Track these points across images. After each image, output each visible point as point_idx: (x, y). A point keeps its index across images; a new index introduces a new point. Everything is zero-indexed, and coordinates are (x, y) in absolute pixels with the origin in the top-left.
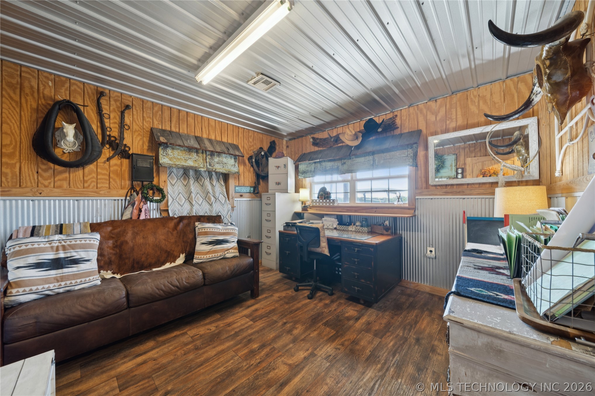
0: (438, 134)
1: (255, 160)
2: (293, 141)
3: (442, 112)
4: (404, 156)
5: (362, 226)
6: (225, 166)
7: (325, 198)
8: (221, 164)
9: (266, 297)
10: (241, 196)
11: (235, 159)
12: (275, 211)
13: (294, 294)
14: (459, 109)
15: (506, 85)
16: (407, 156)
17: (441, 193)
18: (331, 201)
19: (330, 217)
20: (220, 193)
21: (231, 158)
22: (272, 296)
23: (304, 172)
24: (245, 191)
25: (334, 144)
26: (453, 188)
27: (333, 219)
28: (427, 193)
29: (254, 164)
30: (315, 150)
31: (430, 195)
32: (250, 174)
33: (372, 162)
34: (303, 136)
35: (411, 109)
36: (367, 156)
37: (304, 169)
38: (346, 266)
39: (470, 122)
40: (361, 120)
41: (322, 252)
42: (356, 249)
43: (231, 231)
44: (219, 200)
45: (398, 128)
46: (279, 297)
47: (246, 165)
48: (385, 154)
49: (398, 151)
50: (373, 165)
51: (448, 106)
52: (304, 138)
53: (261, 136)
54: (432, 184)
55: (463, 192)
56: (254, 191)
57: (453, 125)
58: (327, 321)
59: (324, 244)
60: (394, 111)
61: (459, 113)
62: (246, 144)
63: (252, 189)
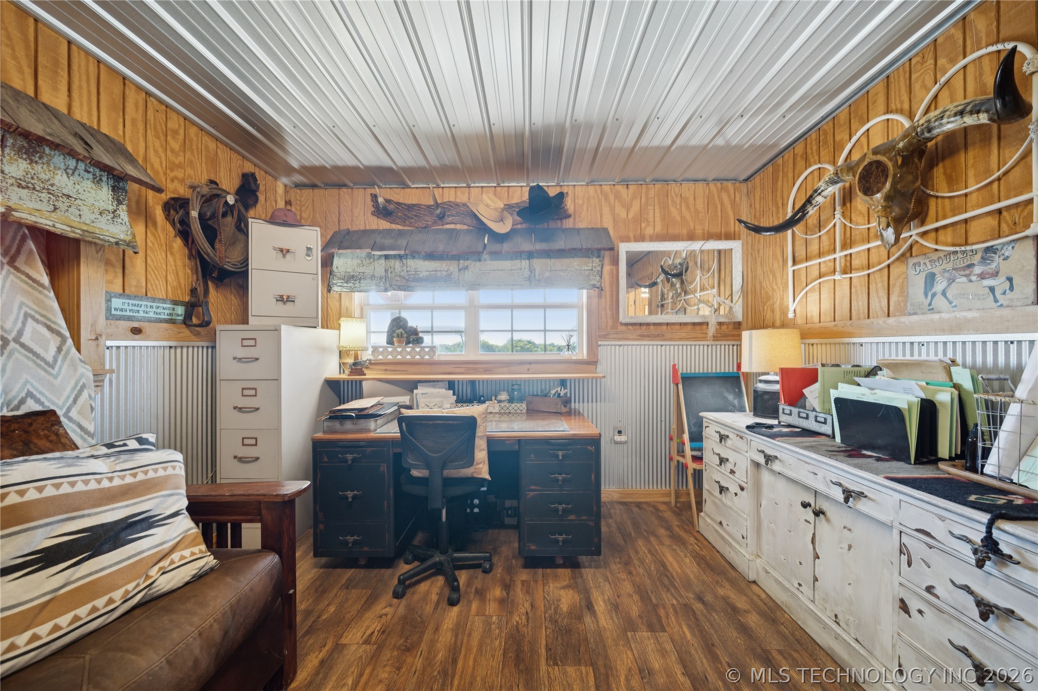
0: (630, 242)
1: (201, 216)
2: (307, 192)
3: (635, 208)
4: (586, 268)
5: (511, 401)
6: (62, 206)
7: (408, 343)
8: (45, 196)
9: (322, 662)
10: (136, 331)
11: (114, 189)
12: (278, 380)
13: (401, 610)
14: (657, 207)
15: (709, 189)
16: (592, 270)
17: (635, 337)
18: (427, 350)
19: (434, 387)
20: (27, 315)
21: (97, 181)
22: (338, 648)
23: (350, 278)
24: (151, 315)
25: (435, 223)
26: (649, 329)
27: (443, 391)
28: (615, 336)
29: (196, 227)
30: (381, 228)
31: (620, 339)
32: (170, 258)
33: (527, 273)
34: (345, 185)
35: (591, 189)
36: (516, 258)
37: (349, 270)
38: (532, 494)
39: (670, 231)
40: (499, 185)
41: (475, 475)
42: (560, 453)
43: (161, 473)
44: (23, 345)
45: (570, 216)
46: (367, 642)
47: (155, 224)
48: (553, 260)
49: (576, 259)
50: (529, 279)
51: (643, 199)
52: (345, 190)
53: (212, 145)
54: (623, 321)
55: (663, 335)
56: (188, 316)
57: (649, 231)
58: (548, 649)
59: (481, 454)
60: (562, 184)
61: (658, 215)
62: (156, 151)
63: (180, 310)
